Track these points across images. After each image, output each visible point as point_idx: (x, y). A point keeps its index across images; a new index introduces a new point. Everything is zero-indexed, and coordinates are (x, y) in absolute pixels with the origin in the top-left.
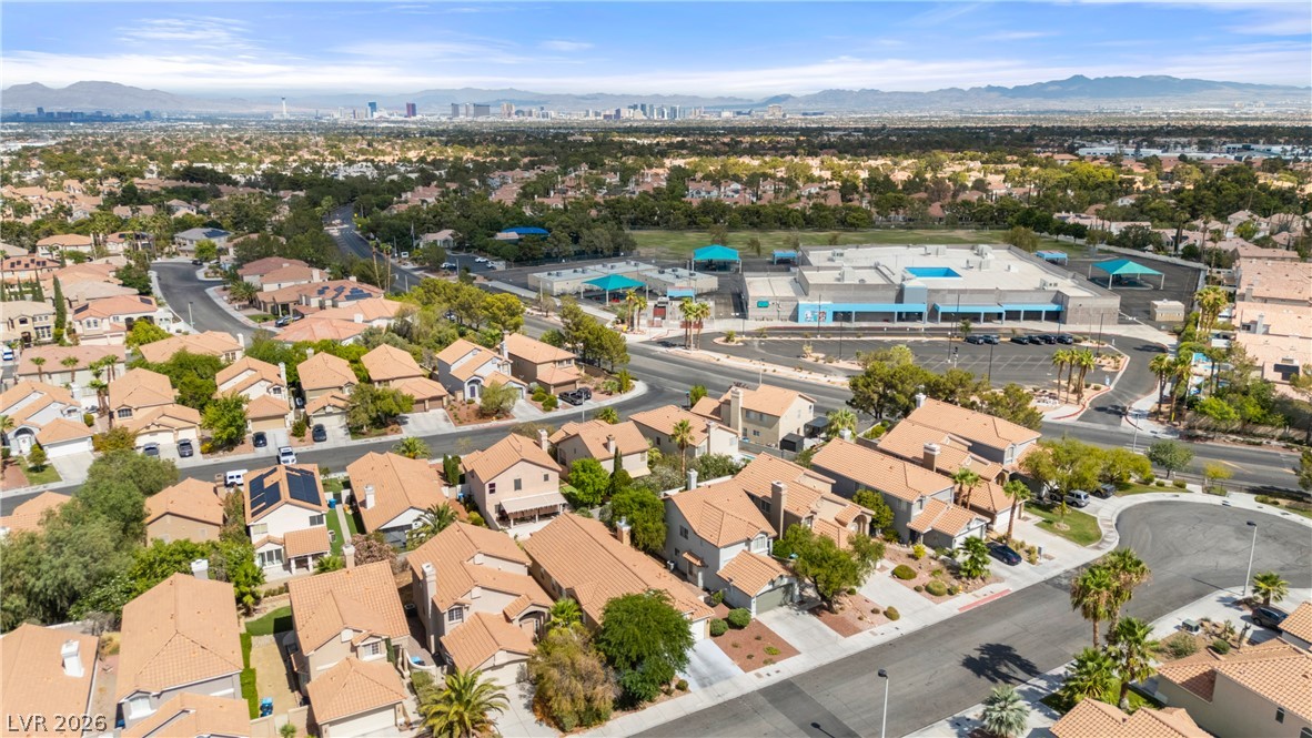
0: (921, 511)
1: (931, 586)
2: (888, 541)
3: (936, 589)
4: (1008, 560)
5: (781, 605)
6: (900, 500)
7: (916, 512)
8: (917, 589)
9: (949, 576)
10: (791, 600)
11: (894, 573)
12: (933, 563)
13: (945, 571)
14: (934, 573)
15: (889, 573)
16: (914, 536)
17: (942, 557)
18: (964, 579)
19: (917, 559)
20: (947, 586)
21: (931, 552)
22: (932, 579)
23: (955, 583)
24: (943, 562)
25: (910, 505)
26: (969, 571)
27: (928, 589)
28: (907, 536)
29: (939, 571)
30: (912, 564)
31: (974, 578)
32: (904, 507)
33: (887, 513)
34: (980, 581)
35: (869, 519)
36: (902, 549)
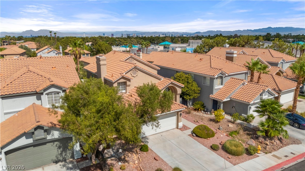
0: (221, 87)
1: (228, 145)
2: (195, 110)
3: (234, 148)
4: (299, 124)
5: (56, 162)
6: (205, 78)
7: (217, 86)
8: (213, 148)
9: (246, 136)
10: (73, 157)
11: (193, 132)
12: (231, 125)
13: (241, 132)
14: (231, 134)
15: (189, 132)
16: (216, 104)
17: (239, 121)
18: (261, 139)
19: (217, 122)
20: (245, 146)
21: (229, 117)
22: (230, 138)
23: (253, 143)
24: (241, 124)
25: (212, 79)
26: (267, 132)
27: (225, 149)
28: (210, 105)
29: (237, 132)
30: (212, 127)
31: (271, 138)
32: (208, 82)
33: (195, 86)
34: (278, 142)
35: (179, 91)
36: (205, 115)
